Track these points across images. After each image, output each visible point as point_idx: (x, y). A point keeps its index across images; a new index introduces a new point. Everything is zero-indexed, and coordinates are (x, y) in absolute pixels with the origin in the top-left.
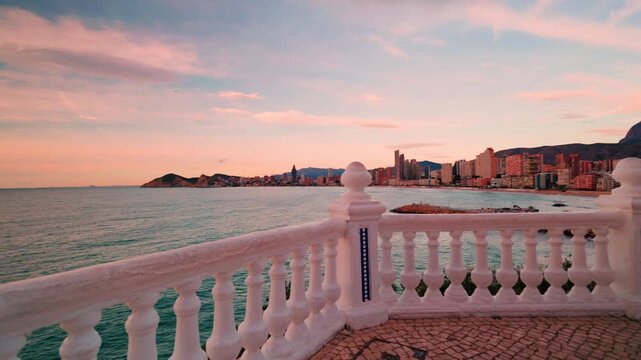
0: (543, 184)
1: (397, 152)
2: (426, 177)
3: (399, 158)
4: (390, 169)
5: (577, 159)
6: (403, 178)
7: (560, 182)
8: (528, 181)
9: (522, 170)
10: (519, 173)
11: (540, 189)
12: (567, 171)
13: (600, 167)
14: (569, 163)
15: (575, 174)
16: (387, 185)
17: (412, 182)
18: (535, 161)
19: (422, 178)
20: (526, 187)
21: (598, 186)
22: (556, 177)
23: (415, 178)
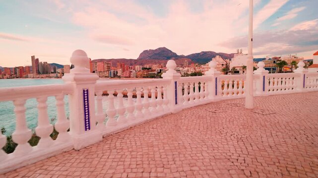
0: (112, 76)
1: (33, 57)
2: (55, 72)
3: (35, 61)
4: (29, 67)
5: (124, 65)
6: (39, 73)
7: (118, 74)
8: (106, 74)
9: (104, 69)
10: (102, 71)
11: (111, 77)
12: (121, 69)
13: (131, 68)
14: (121, 66)
15: (123, 71)
16: (27, 77)
17: (45, 75)
18: (109, 65)
19: (52, 73)
20: (106, 77)
21: (131, 76)
22: (117, 72)
23: (47, 73)
